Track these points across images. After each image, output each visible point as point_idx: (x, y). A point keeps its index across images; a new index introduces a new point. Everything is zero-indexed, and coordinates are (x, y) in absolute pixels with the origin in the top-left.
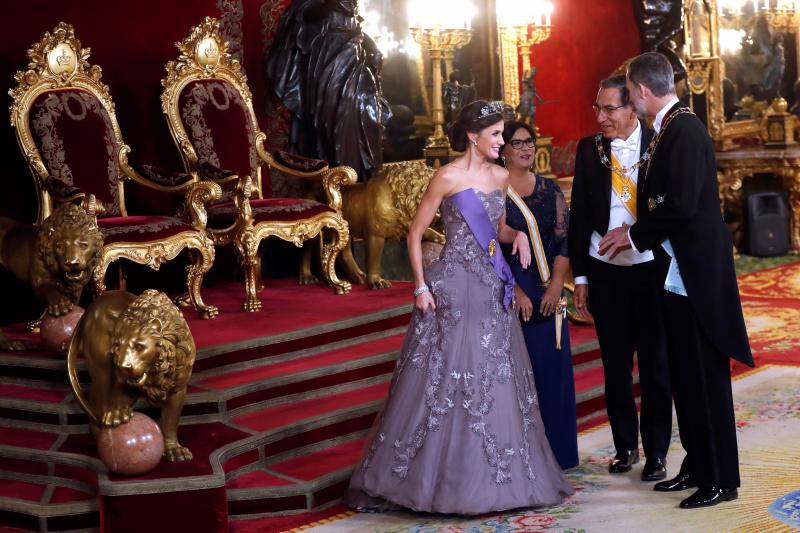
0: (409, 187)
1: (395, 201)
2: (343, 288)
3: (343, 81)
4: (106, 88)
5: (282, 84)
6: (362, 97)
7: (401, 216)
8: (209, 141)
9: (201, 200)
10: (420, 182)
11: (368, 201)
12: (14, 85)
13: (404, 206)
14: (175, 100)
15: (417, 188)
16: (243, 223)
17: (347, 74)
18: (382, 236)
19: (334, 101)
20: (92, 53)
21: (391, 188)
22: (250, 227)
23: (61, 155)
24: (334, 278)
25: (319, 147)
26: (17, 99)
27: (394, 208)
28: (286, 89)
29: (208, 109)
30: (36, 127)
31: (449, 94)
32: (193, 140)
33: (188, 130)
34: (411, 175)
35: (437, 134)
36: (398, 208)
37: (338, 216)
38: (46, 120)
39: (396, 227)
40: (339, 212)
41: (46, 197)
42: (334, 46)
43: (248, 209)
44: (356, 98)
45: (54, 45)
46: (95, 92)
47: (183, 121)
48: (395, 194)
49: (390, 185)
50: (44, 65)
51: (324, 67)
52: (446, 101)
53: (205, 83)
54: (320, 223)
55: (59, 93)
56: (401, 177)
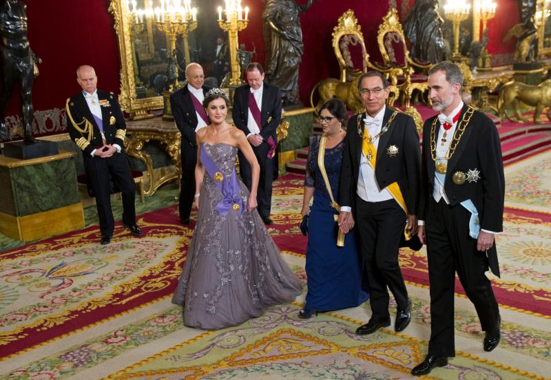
3: (432, 32)
4: (362, 34)
5: (410, 33)
6: (437, 38)
8: (393, 54)
9: (396, 75)
12: (334, 32)
14: (382, 38)
16: (407, 83)
17: (433, 30)
19: (428, 40)
20: (358, 21)
22: (409, 85)
23: (349, 57)
25: (421, 56)
26: (335, 37)
28: (411, 34)
29: (393, 42)
30: (341, 47)
32: (388, 53)
33: (387, 50)
35: (456, 52)
38: (345, 45)
41: (344, 72)
42: (429, 20)
43: (409, 78)
45: (347, 17)
46: (358, 34)
47: (385, 46)
50: (343, 25)
51: (425, 27)
52: (460, 40)
53: (391, 32)
55: (348, 35)
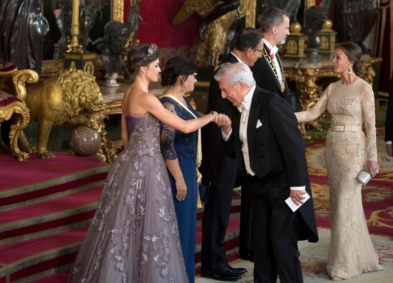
0: (75, 87)
1: (64, 98)
2: (23, 157)
7: (67, 107)
10: (83, 84)
11: (44, 95)
13: (71, 100)
15: (80, 88)
18: (52, 121)
21: (62, 87)
24: (17, 150)
27: (63, 102)
31: (84, 15)
34: (77, 79)
35: (73, 43)
36: (66, 102)
37: (24, 105)
39: (62, 115)
40: (23, 102)
44: (27, 16)
48: (64, 91)
49: (61, 84)
54: (12, 110)
56: (69, 80)
